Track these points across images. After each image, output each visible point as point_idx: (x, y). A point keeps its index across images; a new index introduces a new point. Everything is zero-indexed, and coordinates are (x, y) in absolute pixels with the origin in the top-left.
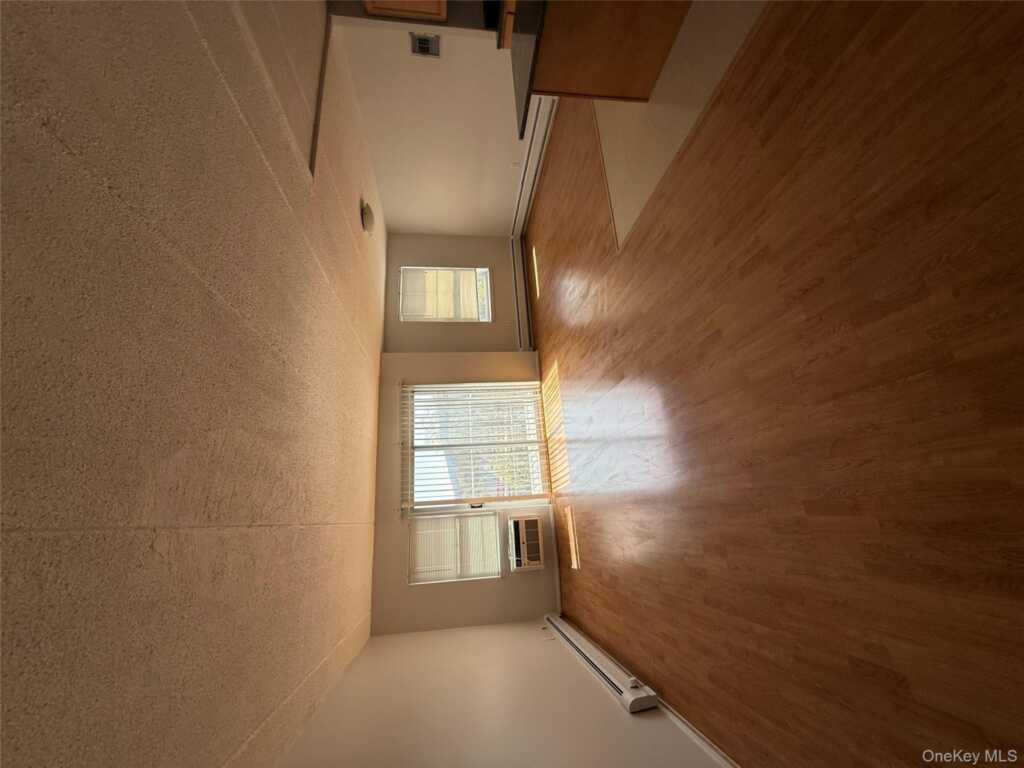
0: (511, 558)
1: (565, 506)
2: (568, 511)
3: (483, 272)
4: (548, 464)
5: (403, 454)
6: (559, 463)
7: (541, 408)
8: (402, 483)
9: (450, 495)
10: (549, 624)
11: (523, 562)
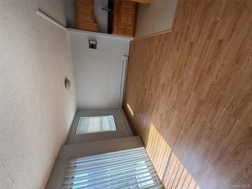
3: (111, 117)
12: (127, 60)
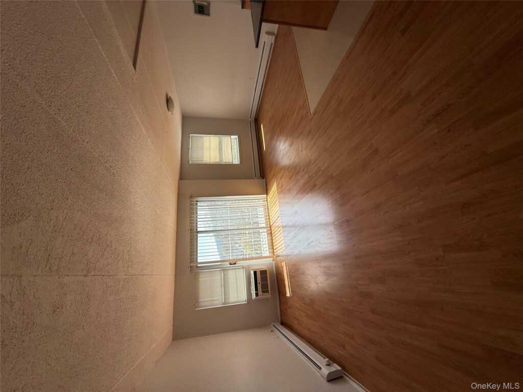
0: (252, 292)
1: (281, 262)
2: (283, 264)
3: (235, 138)
4: (272, 239)
5: (191, 236)
6: (278, 239)
7: (267, 209)
8: (191, 252)
9: (218, 258)
10: (274, 328)
11: (259, 294)
12: (272, 44)
